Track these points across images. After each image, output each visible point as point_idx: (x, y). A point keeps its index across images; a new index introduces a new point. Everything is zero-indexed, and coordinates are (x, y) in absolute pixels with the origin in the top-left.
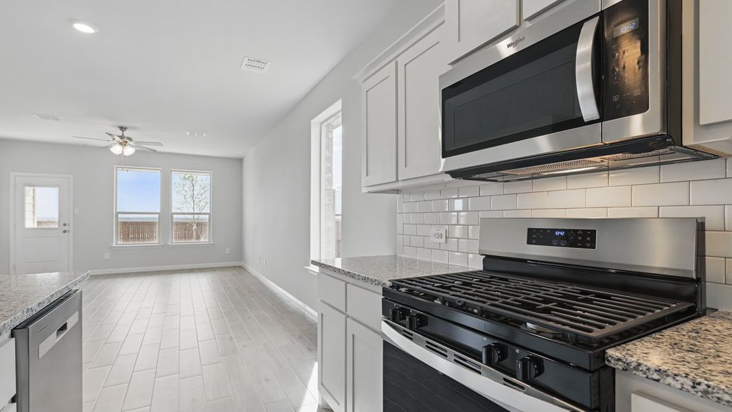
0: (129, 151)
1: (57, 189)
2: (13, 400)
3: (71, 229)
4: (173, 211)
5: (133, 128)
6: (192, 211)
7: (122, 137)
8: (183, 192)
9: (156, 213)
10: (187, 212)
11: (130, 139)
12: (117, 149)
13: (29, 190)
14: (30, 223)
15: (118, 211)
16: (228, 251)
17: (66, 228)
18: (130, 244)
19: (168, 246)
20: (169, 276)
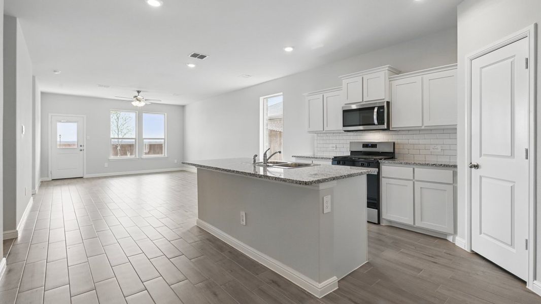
1: (76, 124)
3: (85, 148)
4: (143, 137)
13: (59, 125)
16: (176, 161)
17: (82, 148)
18: (119, 157)
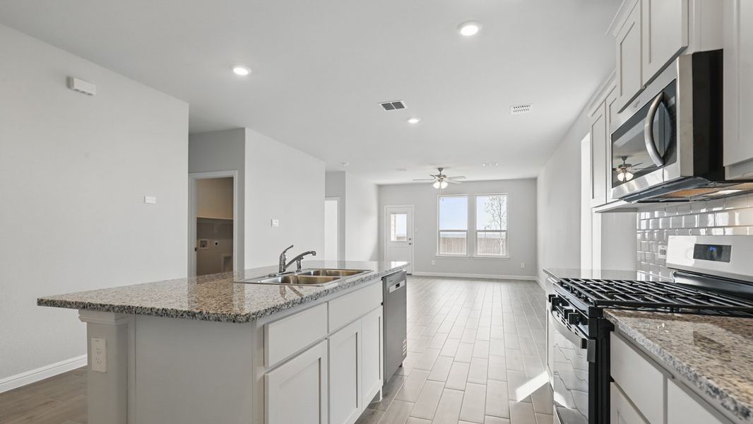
0: (444, 185)
1: (405, 215)
2: (382, 304)
3: (413, 242)
4: (478, 229)
5: (447, 168)
6: (499, 229)
7: (439, 176)
8: (492, 211)
9: (464, 231)
10: (495, 229)
11: (444, 176)
12: (437, 185)
13: (393, 216)
14: (393, 239)
15: (440, 229)
16: (523, 265)
17: (410, 241)
19: (473, 258)
20: (473, 282)
